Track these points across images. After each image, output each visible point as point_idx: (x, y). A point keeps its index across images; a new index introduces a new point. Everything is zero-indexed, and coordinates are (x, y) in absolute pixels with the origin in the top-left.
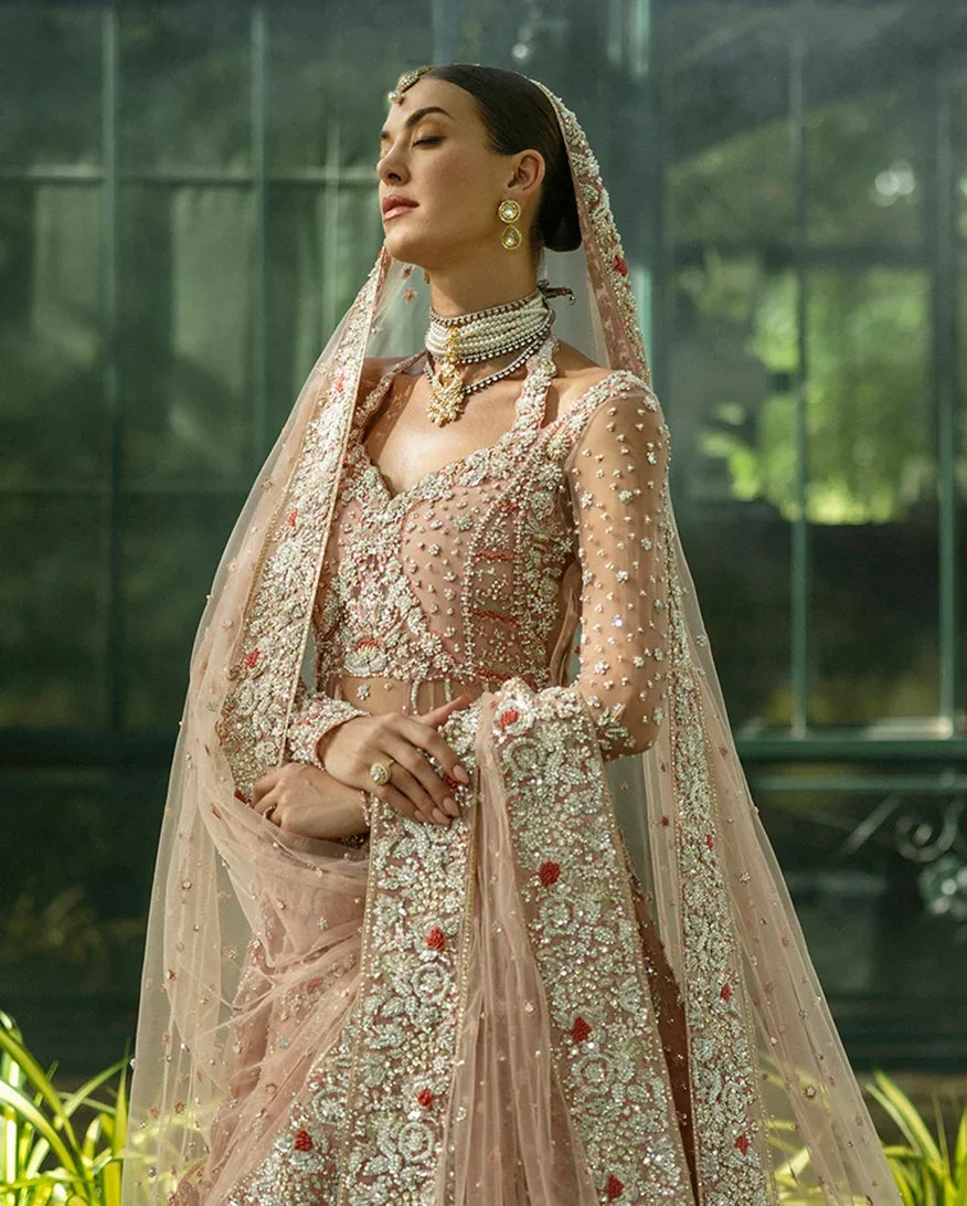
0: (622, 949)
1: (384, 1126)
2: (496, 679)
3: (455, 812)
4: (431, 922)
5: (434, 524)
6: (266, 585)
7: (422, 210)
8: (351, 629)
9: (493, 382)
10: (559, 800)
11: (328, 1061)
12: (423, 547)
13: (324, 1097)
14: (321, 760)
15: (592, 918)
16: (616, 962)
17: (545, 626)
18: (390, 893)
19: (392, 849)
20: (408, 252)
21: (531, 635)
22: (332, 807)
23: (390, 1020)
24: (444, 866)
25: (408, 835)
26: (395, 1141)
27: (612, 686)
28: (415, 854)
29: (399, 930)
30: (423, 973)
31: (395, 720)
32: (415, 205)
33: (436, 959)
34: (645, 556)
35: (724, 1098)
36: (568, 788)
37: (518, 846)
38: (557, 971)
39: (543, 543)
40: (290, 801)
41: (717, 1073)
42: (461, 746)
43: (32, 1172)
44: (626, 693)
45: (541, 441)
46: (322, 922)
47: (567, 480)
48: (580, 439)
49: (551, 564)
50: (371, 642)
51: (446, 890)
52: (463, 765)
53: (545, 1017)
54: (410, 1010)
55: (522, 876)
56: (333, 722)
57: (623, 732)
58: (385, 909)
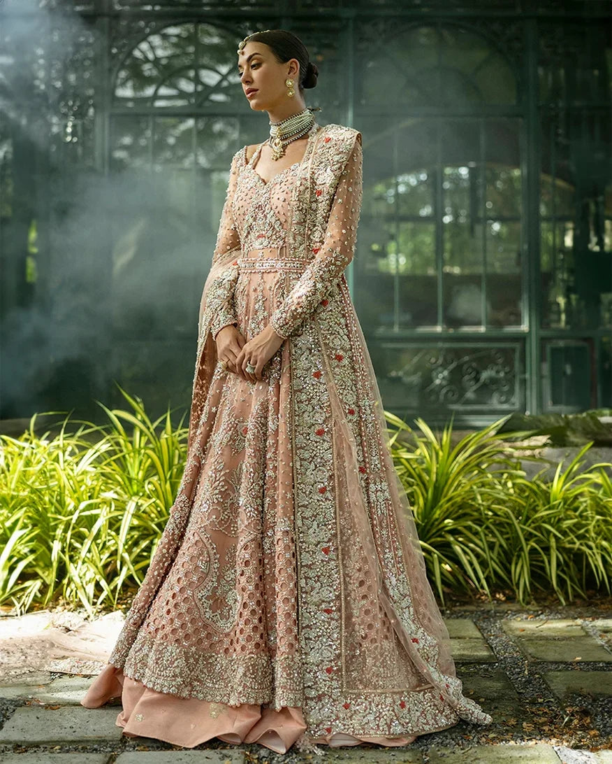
7: (259, 92)
12: (278, 199)
32: (257, 90)
50: (262, 236)
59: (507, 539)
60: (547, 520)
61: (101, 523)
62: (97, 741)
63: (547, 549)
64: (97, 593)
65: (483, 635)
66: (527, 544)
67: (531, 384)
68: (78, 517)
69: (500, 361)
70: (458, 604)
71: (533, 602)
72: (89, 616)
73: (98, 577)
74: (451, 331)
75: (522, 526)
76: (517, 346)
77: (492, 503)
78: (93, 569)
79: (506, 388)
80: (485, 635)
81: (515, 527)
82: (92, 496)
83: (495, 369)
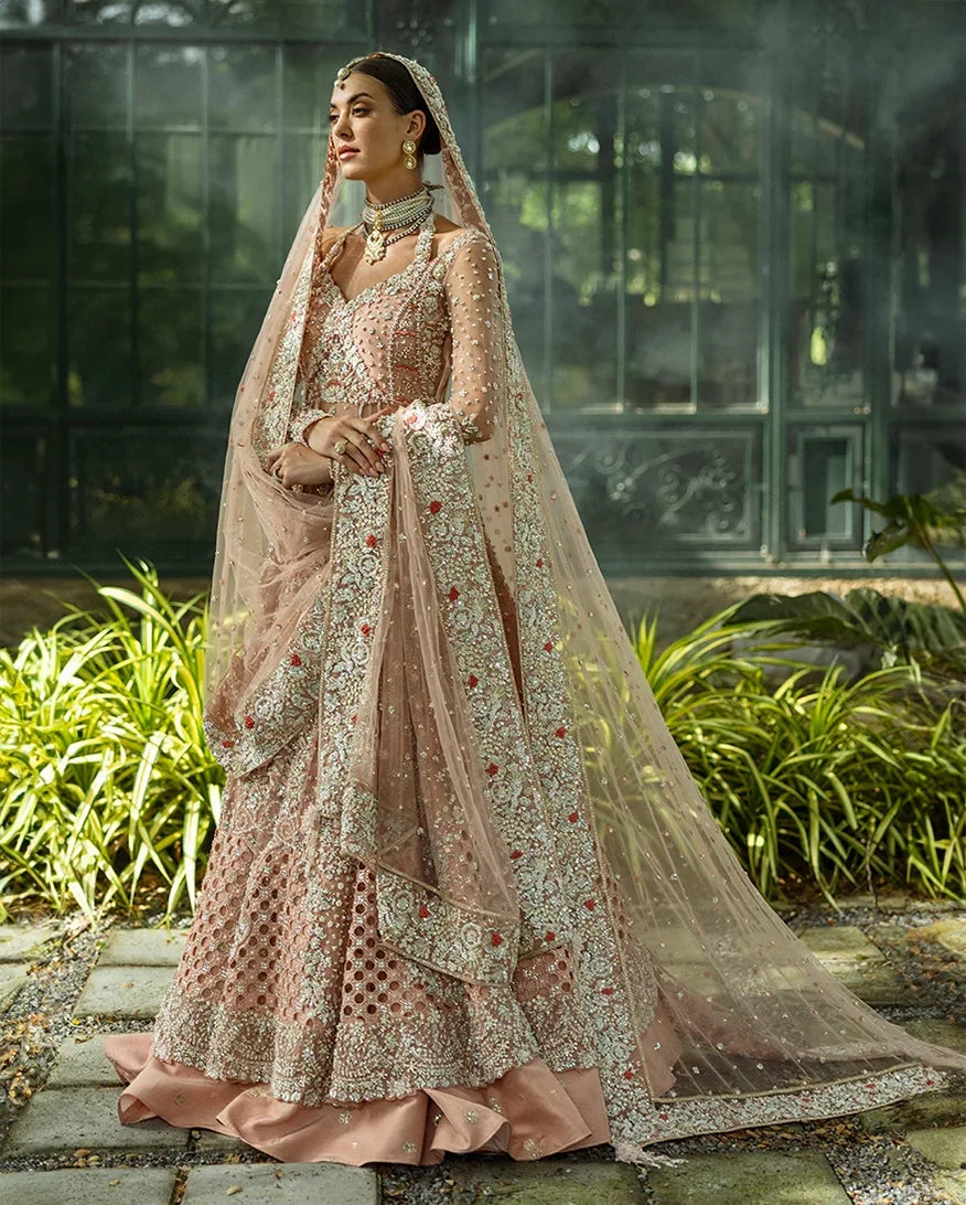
0: (476, 549)
1: (343, 645)
2: (406, 402)
3: (382, 470)
4: (368, 531)
5: (371, 316)
6: (281, 354)
7: (361, 154)
8: (324, 376)
9: (401, 238)
10: (440, 465)
11: (309, 616)
12: (365, 329)
13: (307, 636)
14: (306, 441)
15: (460, 532)
16: (473, 556)
17: (434, 373)
18: (346, 515)
19: (347, 491)
20: (353, 177)
21: (426, 378)
22: (313, 467)
23: (346, 586)
24: (375, 500)
25: (356, 482)
26: (349, 653)
27: (469, 404)
28: (360, 494)
29: (351, 536)
30: (364, 560)
31: (349, 419)
32: (358, 151)
33: (371, 553)
34: (487, 331)
35: (538, 623)
36: (446, 459)
37: (417, 491)
38: (441, 561)
39: (432, 326)
40: (289, 464)
41: (534, 609)
42: (385, 433)
43: (160, 646)
44: (478, 408)
45: (429, 269)
46: (306, 540)
47: (444, 291)
48: (451, 267)
49: (437, 338)
50: (336, 383)
51: (377, 513)
52: (387, 443)
53: (434, 586)
54: (358, 581)
55: (420, 509)
56: (312, 420)
57: (476, 429)
58: (343, 524)
59: (741, 795)
60: (804, 768)
61: (102, 780)
62: (151, 1147)
63: (803, 811)
64: (100, 887)
66: (773, 806)
67: (771, 501)
68: (67, 767)
69: (720, 462)
71: (782, 896)
72: (90, 926)
73: (102, 864)
74: (640, 411)
75: (766, 777)
76: (749, 435)
77: (719, 742)
78: (92, 851)
79: (729, 507)
81: (754, 778)
82: (84, 731)
83: (711, 475)
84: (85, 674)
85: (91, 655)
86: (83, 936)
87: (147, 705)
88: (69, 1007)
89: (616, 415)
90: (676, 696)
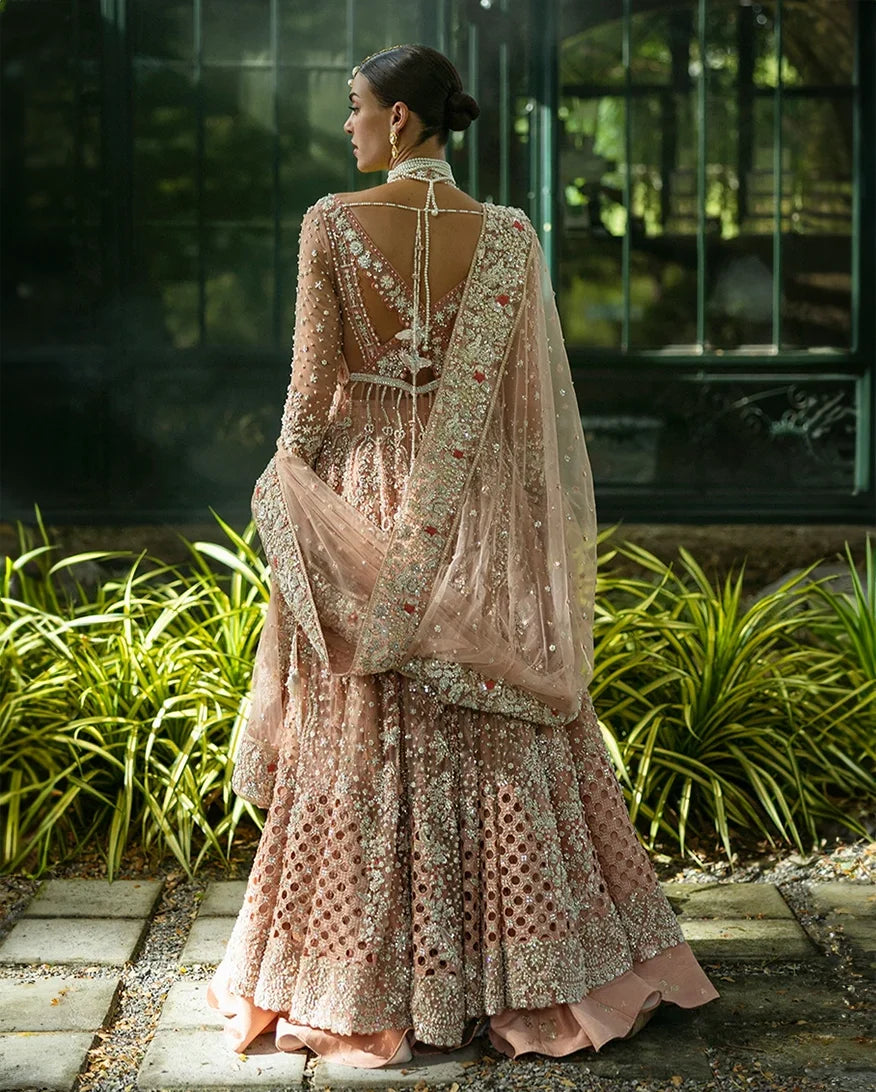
43: (249, 601)
61: (197, 734)
65: (793, 911)
68: (164, 721)
70: (750, 856)
72: (186, 878)
73: (197, 818)
74: (720, 353)
78: (187, 804)
80: (796, 911)
82: (177, 686)
83: (794, 418)
84: (174, 630)
85: (180, 610)
86: (180, 887)
87: (236, 659)
88: (175, 955)
89: (697, 357)
90: (761, 652)
